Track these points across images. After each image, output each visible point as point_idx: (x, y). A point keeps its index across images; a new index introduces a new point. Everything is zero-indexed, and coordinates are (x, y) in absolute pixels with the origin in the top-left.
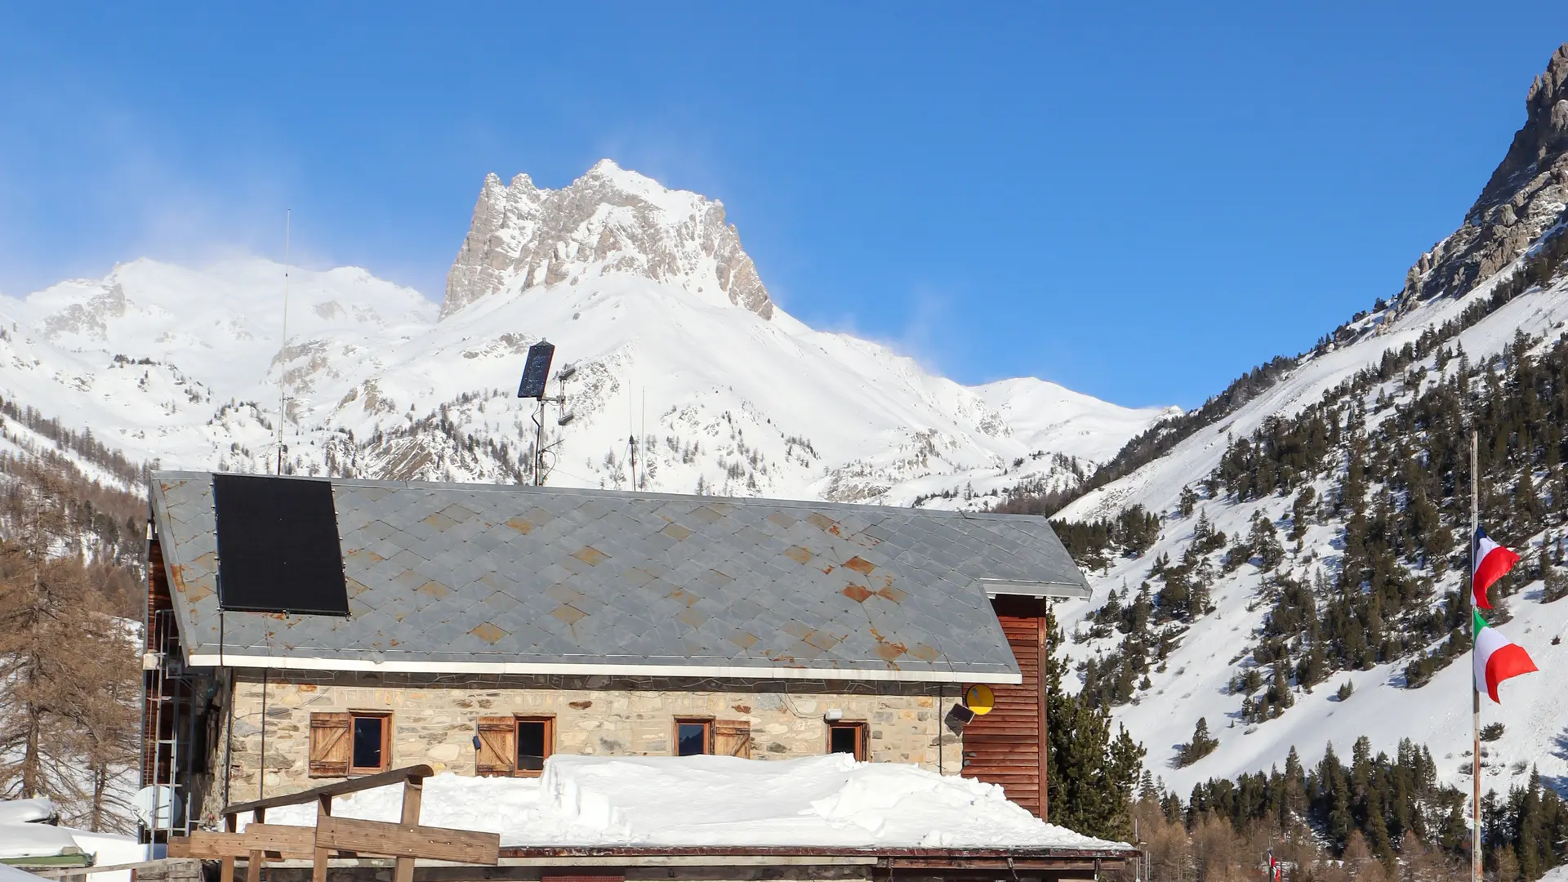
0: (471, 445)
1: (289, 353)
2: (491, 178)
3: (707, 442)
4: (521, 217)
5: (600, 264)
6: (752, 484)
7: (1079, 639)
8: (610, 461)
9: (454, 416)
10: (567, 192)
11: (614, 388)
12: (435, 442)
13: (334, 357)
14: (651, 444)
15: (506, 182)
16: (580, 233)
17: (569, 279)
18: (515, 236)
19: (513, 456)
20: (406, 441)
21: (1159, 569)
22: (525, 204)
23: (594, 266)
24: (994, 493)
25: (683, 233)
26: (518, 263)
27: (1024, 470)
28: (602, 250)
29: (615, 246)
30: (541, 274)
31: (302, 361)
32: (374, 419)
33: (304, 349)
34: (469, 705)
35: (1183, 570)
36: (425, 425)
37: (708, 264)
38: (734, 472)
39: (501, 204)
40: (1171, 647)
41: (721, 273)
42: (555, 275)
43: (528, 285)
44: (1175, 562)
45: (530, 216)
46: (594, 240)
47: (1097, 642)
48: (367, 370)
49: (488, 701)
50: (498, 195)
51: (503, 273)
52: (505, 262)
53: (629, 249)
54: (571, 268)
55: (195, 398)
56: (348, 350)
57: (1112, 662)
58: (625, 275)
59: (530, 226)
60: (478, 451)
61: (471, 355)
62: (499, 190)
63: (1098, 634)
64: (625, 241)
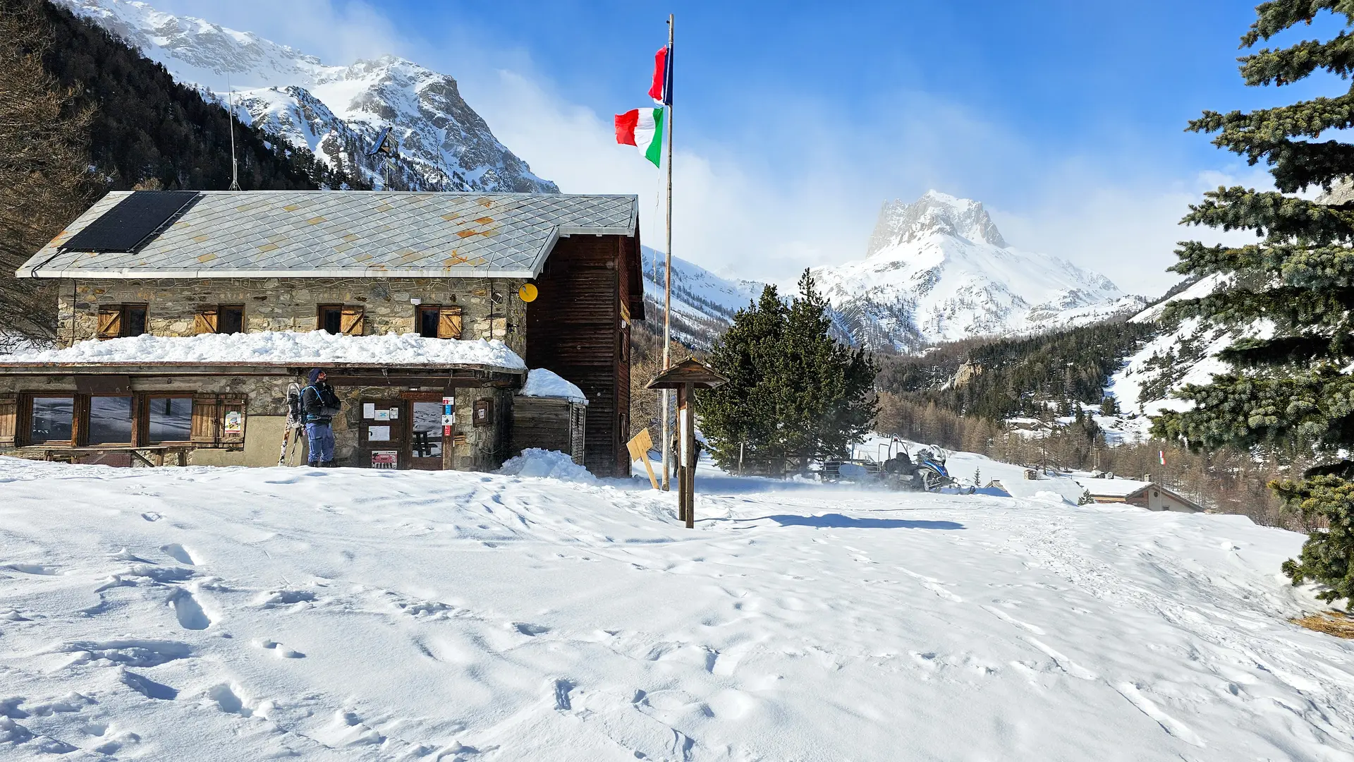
0: (879, 306)
3: (977, 300)
4: (897, 216)
5: (930, 231)
7: (1140, 372)
8: (936, 309)
9: (871, 296)
12: (864, 305)
13: (825, 276)
14: (953, 302)
16: (922, 220)
17: (917, 238)
18: (895, 224)
19: (896, 310)
20: (853, 305)
21: (1180, 340)
22: (898, 211)
23: (927, 232)
24: (1107, 314)
25: (965, 216)
26: (897, 234)
27: (1121, 303)
28: (931, 225)
29: (936, 224)
30: (906, 237)
32: (841, 298)
34: (193, 300)
35: (1190, 341)
36: (860, 299)
37: (977, 228)
39: (889, 211)
40: (1184, 374)
42: (912, 236)
43: (900, 242)
44: (1188, 337)
45: (900, 215)
46: (928, 222)
47: (1148, 373)
48: (838, 280)
49: (204, 297)
51: (892, 239)
52: (892, 233)
54: (918, 234)
56: (830, 273)
57: (1154, 382)
58: (940, 236)
59: (901, 219)
61: (878, 271)
63: (1148, 370)
64: (940, 221)
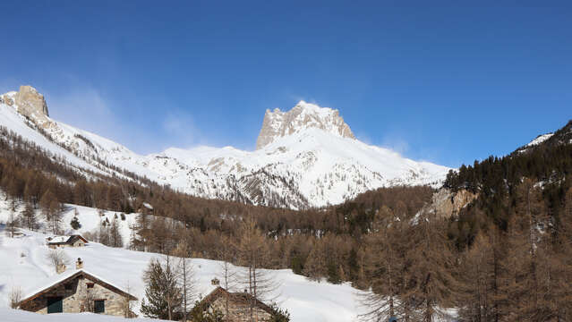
0: (274, 177)
1: (212, 162)
2: (268, 110)
3: (348, 174)
4: (277, 120)
6: (365, 186)
8: (318, 181)
9: (266, 170)
10: (291, 111)
11: (316, 159)
12: (262, 177)
13: (226, 161)
14: (331, 176)
15: (272, 111)
16: (298, 118)
17: (296, 131)
18: (276, 126)
19: (288, 181)
20: (252, 177)
22: (278, 117)
23: (304, 127)
25: (327, 119)
26: (278, 133)
28: (306, 122)
29: (310, 120)
30: (287, 132)
31: (218, 163)
32: (241, 173)
33: (217, 161)
36: (259, 172)
37: (335, 128)
38: (359, 183)
39: (272, 118)
41: (340, 130)
42: (292, 130)
43: (283, 136)
45: (280, 120)
48: (237, 161)
50: (270, 115)
52: (274, 133)
53: (314, 121)
54: (297, 128)
55: (182, 168)
56: (230, 159)
58: (313, 129)
59: (280, 123)
60: (276, 180)
61: (269, 154)
62: (270, 114)
64: (312, 119)
